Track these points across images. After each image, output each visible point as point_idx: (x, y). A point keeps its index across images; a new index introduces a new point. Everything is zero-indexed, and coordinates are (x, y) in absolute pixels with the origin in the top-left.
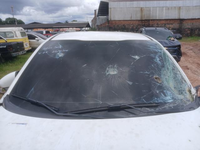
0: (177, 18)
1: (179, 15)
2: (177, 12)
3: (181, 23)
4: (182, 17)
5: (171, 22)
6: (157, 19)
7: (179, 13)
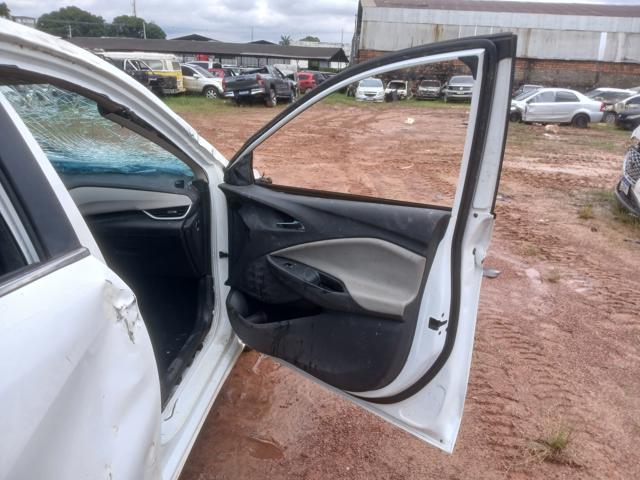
0: (519, 55)
1: (526, 49)
2: (520, 40)
3: (529, 68)
4: (531, 54)
7: (527, 44)
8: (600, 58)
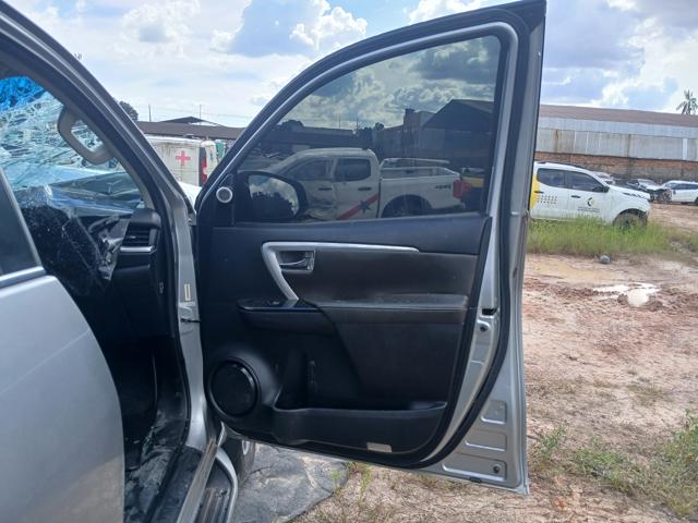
0: (623, 155)
1: (628, 151)
2: (624, 143)
3: (631, 166)
4: (631, 155)
5: (612, 162)
6: (586, 153)
7: (628, 146)
8: (684, 159)
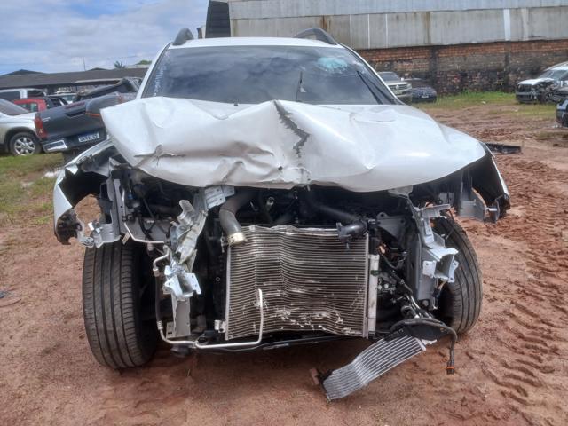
1: (428, 36)
3: (434, 57)
5: (408, 55)
7: (427, 29)
8: (507, 40)
